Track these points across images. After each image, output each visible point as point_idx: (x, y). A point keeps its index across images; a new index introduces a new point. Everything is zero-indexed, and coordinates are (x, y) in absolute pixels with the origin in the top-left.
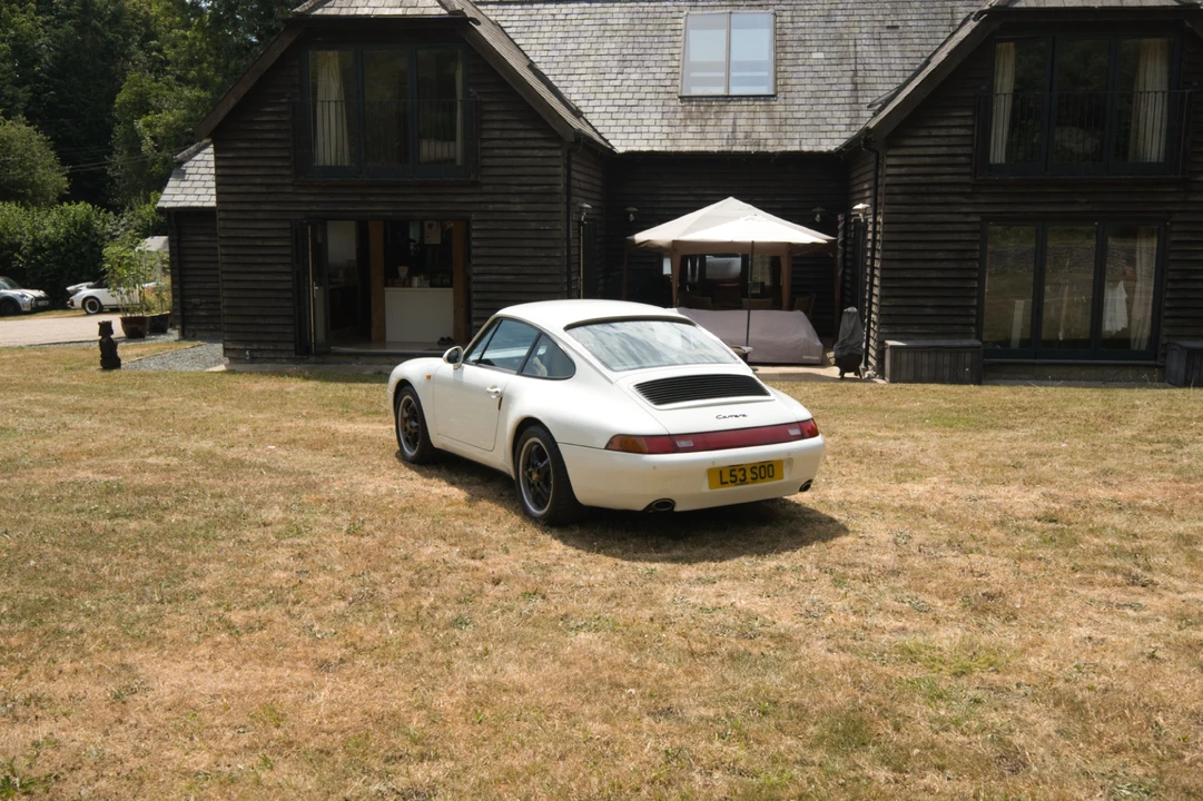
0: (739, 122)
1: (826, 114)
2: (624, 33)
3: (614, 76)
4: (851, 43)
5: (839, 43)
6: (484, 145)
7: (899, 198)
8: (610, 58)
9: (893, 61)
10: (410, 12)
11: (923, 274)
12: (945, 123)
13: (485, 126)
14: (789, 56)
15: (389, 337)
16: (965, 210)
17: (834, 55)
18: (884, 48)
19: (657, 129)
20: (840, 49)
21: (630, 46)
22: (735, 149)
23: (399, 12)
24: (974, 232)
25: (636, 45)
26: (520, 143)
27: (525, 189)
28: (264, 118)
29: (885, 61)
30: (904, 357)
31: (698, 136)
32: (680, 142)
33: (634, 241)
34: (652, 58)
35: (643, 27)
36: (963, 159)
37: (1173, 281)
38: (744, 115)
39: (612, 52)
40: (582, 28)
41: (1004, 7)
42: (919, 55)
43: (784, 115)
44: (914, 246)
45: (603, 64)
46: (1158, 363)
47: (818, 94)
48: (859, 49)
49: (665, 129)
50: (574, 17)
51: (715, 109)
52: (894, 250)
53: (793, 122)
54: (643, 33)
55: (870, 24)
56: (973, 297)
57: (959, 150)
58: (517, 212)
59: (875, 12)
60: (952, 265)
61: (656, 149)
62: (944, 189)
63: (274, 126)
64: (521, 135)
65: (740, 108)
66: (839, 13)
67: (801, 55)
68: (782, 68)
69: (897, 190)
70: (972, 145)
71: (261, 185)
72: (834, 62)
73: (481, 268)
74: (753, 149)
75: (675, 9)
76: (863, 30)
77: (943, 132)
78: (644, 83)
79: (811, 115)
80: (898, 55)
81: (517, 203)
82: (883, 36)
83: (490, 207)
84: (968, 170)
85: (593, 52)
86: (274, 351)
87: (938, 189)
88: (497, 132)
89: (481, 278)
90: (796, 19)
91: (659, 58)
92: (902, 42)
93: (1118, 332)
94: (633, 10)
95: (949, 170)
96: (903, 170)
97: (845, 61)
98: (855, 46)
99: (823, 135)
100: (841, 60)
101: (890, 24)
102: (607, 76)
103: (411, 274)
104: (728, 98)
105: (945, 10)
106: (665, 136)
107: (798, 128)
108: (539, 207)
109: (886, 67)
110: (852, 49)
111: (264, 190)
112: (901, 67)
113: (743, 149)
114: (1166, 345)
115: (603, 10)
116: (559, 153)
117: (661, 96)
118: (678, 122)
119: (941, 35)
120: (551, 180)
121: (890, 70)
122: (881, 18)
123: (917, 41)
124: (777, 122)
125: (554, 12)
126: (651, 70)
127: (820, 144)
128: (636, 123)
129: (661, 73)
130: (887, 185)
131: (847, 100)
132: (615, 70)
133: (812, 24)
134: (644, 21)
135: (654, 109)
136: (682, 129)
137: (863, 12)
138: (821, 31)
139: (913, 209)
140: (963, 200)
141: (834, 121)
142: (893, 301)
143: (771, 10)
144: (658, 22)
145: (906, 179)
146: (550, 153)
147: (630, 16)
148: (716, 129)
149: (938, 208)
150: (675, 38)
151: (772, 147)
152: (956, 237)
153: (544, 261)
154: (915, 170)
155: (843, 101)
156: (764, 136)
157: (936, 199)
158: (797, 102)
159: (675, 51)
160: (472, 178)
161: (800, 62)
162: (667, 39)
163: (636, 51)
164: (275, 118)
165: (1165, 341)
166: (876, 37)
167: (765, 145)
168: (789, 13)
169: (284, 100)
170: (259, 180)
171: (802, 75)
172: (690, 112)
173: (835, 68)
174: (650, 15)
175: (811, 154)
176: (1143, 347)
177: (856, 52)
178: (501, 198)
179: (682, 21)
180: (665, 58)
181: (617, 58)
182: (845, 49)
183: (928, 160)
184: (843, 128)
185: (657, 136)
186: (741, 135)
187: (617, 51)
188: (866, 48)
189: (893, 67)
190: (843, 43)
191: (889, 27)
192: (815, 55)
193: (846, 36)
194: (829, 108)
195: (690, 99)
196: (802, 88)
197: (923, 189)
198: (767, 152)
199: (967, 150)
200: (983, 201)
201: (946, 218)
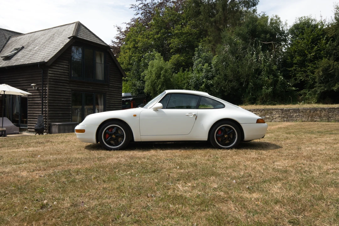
7: (52, 83)
11: (59, 104)
12: (62, 64)
16: (68, 87)
24: (70, 93)
30: (61, 127)
36: (67, 74)
41: (76, 37)
44: (56, 97)
52: (51, 97)
56: (70, 111)
57: (66, 71)
60: (65, 102)
62: (63, 81)
69: (52, 80)
70: (69, 71)
77: (62, 66)
84: (68, 77)
87: (61, 81)
95: (63, 76)
96: (53, 75)
105: (2, 34)
130: (49, 79)
139: (56, 86)
140: (67, 85)
142: (51, 112)
145: (53, 78)
149: (61, 86)
152: (66, 95)
154: (56, 75)
157: (61, 84)
183: (59, 73)
197: (58, 81)
199: (67, 72)
200: (71, 85)
201: (63, 89)
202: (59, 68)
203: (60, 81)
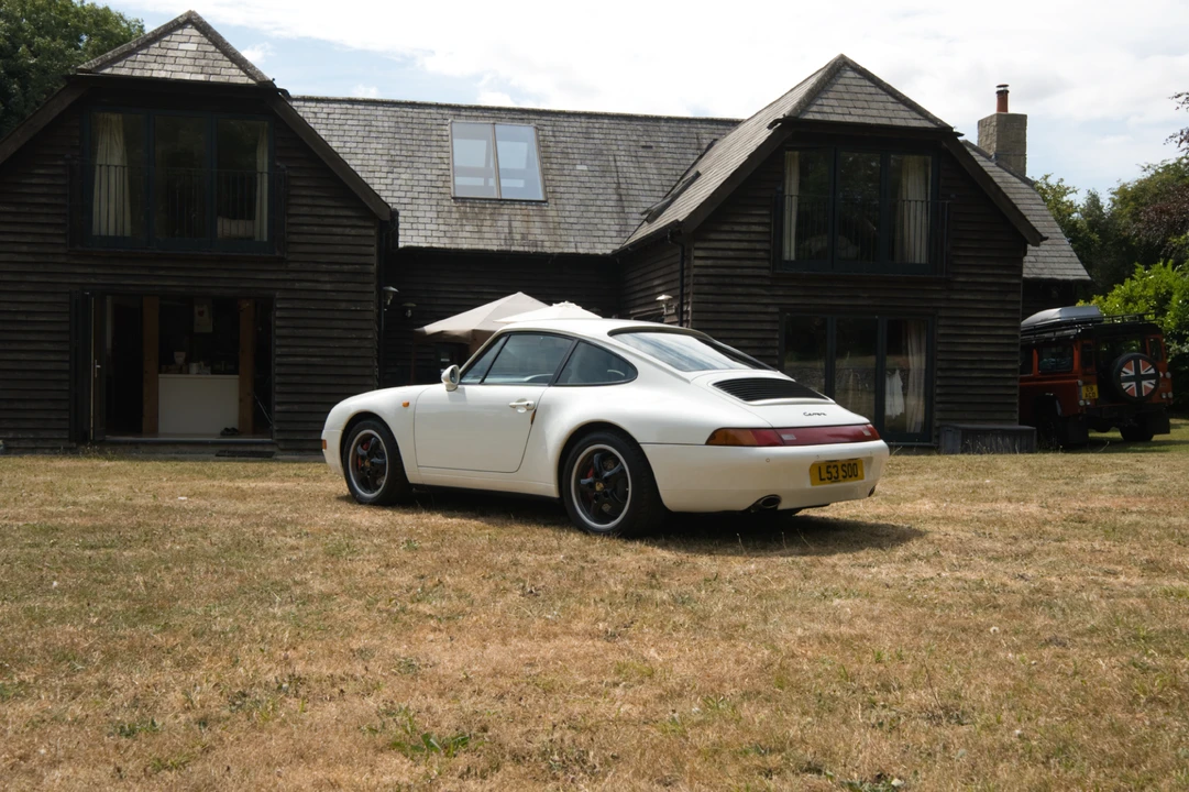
0: (514, 224)
1: (596, 221)
2: (390, 135)
3: (384, 175)
4: (611, 158)
5: (599, 157)
6: (292, 220)
7: (706, 289)
8: (379, 157)
9: (651, 176)
10: (213, 79)
12: (745, 220)
13: (293, 201)
14: (554, 166)
15: (162, 427)
16: (765, 301)
17: (597, 168)
18: (642, 165)
19: (435, 227)
20: (602, 163)
21: (397, 147)
22: (513, 248)
23: (201, 77)
24: (774, 322)
25: (404, 147)
26: (331, 221)
27: (337, 267)
28: (34, 181)
29: (644, 176)
31: (476, 235)
32: (459, 241)
33: (424, 332)
34: (421, 160)
35: (409, 131)
36: (761, 254)
37: (941, 369)
38: (519, 218)
39: (380, 152)
40: (346, 127)
41: (796, 118)
42: (674, 172)
43: (556, 219)
44: (721, 334)
45: (372, 163)
46: (932, 444)
47: (587, 202)
48: (619, 164)
49: (442, 228)
50: (337, 116)
51: (489, 211)
53: (566, 226)
54: (409, 136)
55: (626, 143)
57: (758, 246)
58: (326, 291)
59: (629, 133)
60: (755, 352)
61: (434, 245)
62: (747, 281)
63: (45, 190)
64: (332, 212)
65: (514, 212)
66: (597, 131)
67: (566, 167)
68: (550, 177)
69: (704, 280)
70: (769, 242)
71: (27, 253)
72: (597, 174)
73: (286, 350)
74: (533, 250)
75: (440, 116)
76: (621, 148)
77: (744, 228)
78: (416, 183)
79: (583, 221)
80: (655, 171)
81: (326, 282)
82: (640, 154)
83: (297, 285)
84: (766, 264)
85: (360, 151)
86: (34, 440)
87: (740, 281)
88: (305, 208)
89: (285, 360)
90: (557, 134)
91: (429, 160)
92: (656, 160)
93: (897, 416)
94: (396, 114)
95: (750, 263)
96: (709, 262)
97: (607, 174)
98: (615, 161)
99: (596, 240)
100: (604, 172)
101: (644, 144)
102: (377, 175)
103: (188, 361)
104: (502, 201)
105: (691, 136)
106: (442, 234)
107: (572, 232)
108: (350, 286)
109: (646, 182)
110: (612, 164)
111: (30, 259)
112: (659, 182)
113: (521, 249)
114: (938, 428)
115: (366, 112)
116: (372, 232)
117: (434, 196)
118: (454, 222)
119: (690, 156)
120: (363, 259)
121: (650, 185)
122: (635, 138)
123: (670, 161)
124: (551, 226)
125: (316, 110)
126: (421, 171)
127: (595, 248)
128: (412, 220)
129: (432, 174)
130: (695, 276)
131: (614, 209)
132: (385, 169)
133: (572, 139)
134: (410, 126)
135: (428, 208)
136: (458, 228)
137: (618, 132)
138: (583, 146)
139: (719, 299)
140: (763, 292)
141: (605, 227)
143: (533, 124)
144: (425, 127)
145: (711, 271)
146: (363, 232)
147: (395, 119)
148: (493, 229)
149: (740, 299)
150: (443, 143)
151: (549, 247)
152: (758, 326)
153: (356, 343)
154: (720, 262)
155: (610, 209)
156: (541, 238)
157: (739, 290)
158: (568, 208)
159: (443, 155)
160: (278, 254)
161: (566, 172)
162: (435, 143)
163: (404, 153)
164: (48, 181)
165: (937, 424)
166: (633, 154)
167: (542, 247)
168: (550, 128)
169: (60, 163)
170: (25, 248)
171: (569, 184)
172: (465, 212)
173: (599, 180)
174: (415, 121)
175: (586, 256)
176: (918, 430)
177: (617, 167)
178: (310, 276)
179: (447, 128)
180: (434, 160)
181: (385, 158)
182: (606, 163)
183: (731, 254)
184: (614, 234)
185: (435, 234)
186: (518, 237)
187: (386, 152)
188: (625, 164)
189: (652, 182)
190: (604, 158)
191: (643, 147)
192: (579, 167)
193: (605, 152)
194: (598, 215)
195: (464, 200)
196: (571, 196)
197: (727, 280)
198: (545, 253)
199: (766, 246)
200: (781, 293)
201: (747, 308)
202: (733, 237)
203: (736, 281)
